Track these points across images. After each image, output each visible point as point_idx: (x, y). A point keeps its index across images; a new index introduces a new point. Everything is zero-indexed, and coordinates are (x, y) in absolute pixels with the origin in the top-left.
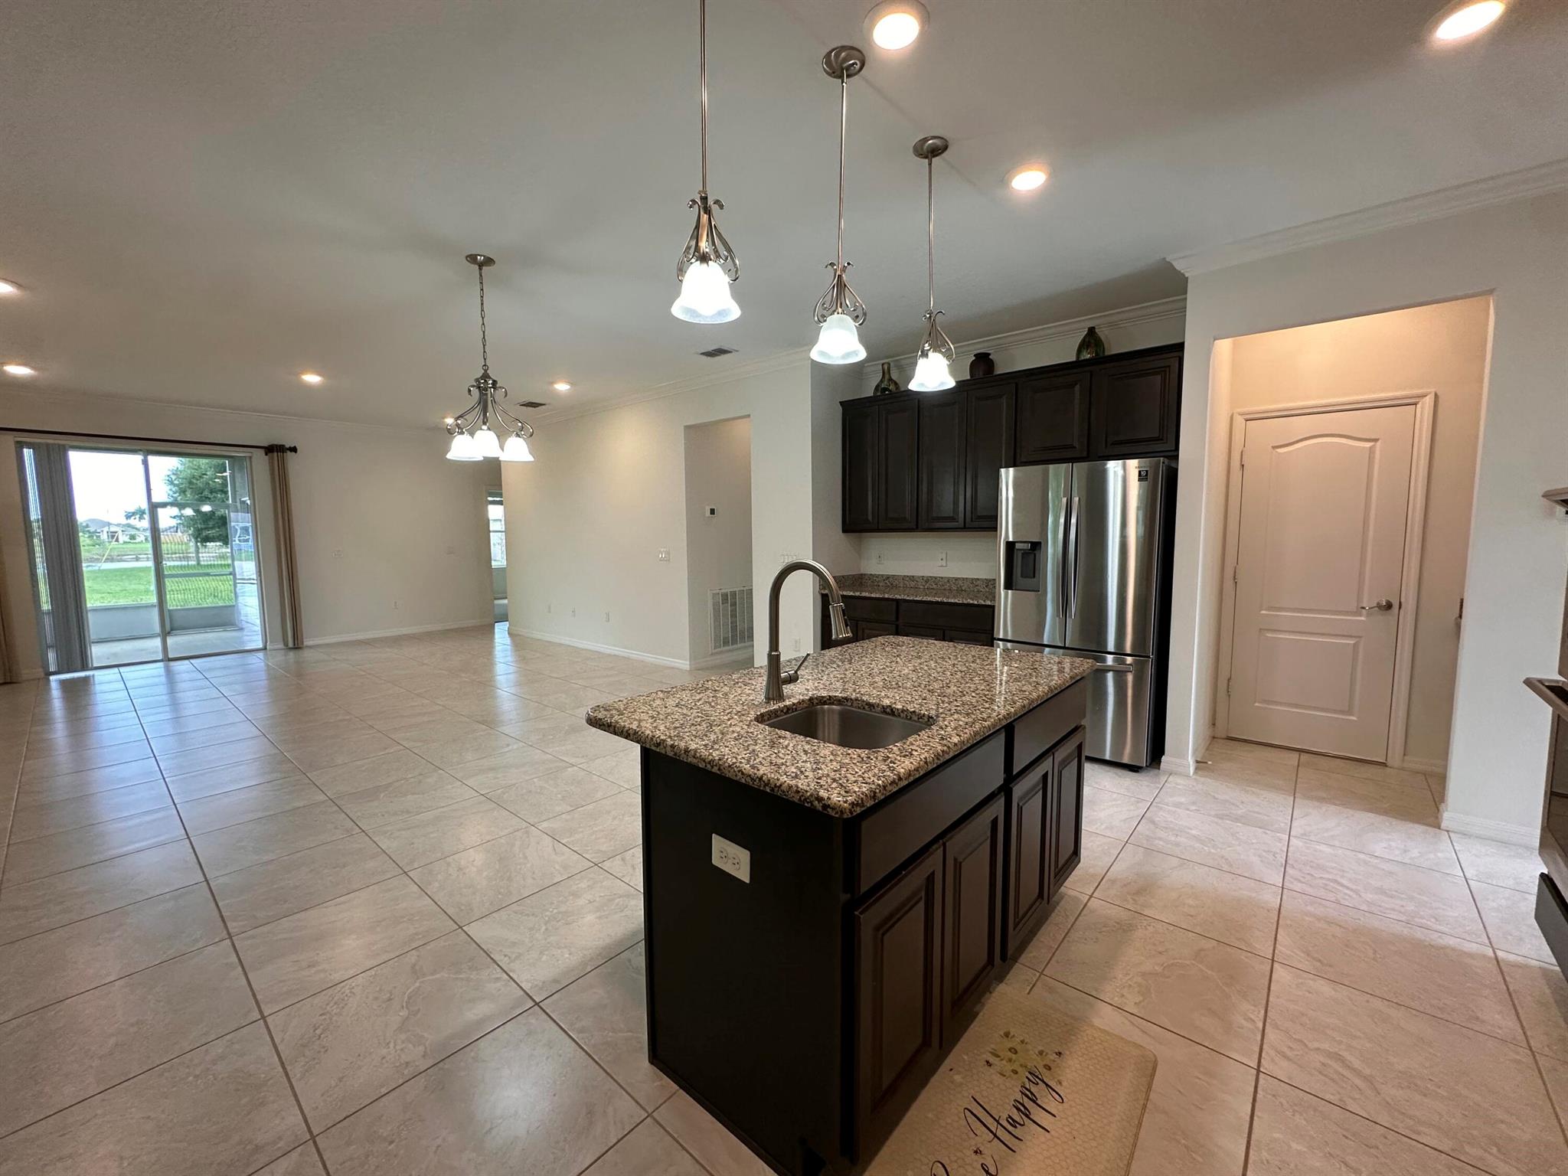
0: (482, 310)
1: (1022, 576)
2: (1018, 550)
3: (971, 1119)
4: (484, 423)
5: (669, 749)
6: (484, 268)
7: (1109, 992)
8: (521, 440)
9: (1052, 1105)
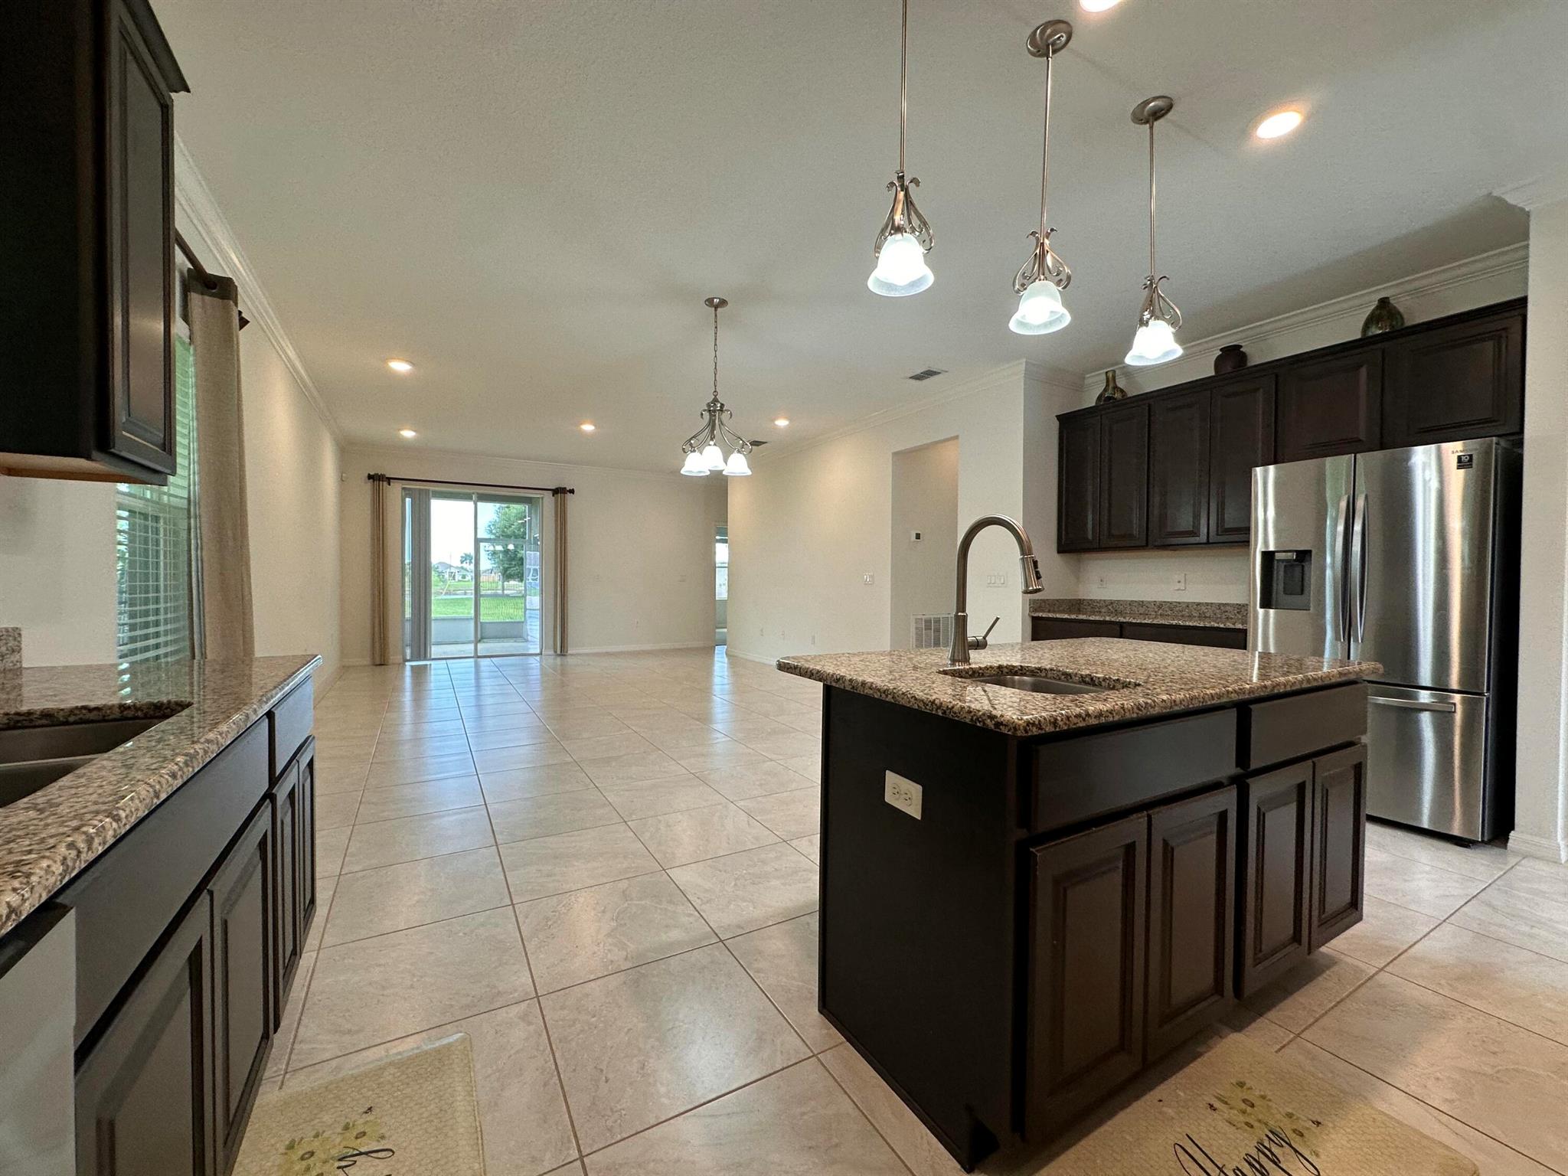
0: (716, 345)
1: (1285, 593)
2: (1278, 561)
3: (1184, 1157)
4: (712, 439)
5: (847, 683)
6: (719, 309)
7: (1402, 1076)
8: (741, 455)
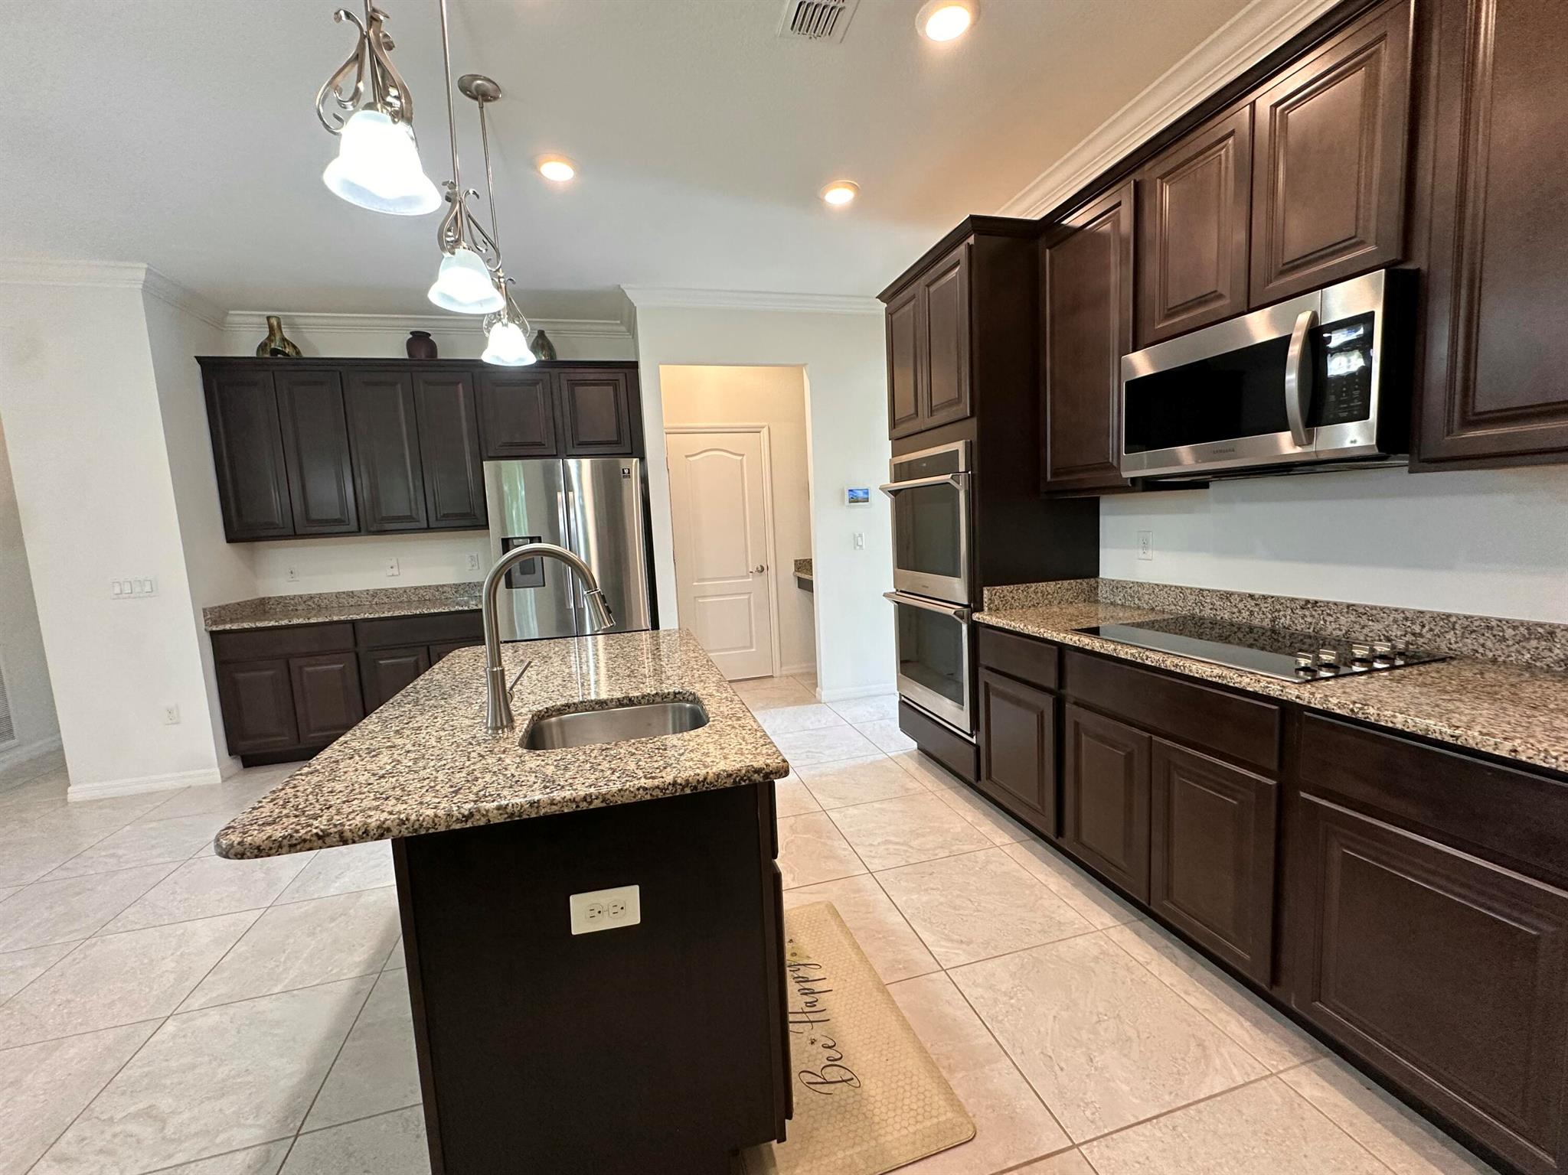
1: (522, 573)
9: (818, 974)
